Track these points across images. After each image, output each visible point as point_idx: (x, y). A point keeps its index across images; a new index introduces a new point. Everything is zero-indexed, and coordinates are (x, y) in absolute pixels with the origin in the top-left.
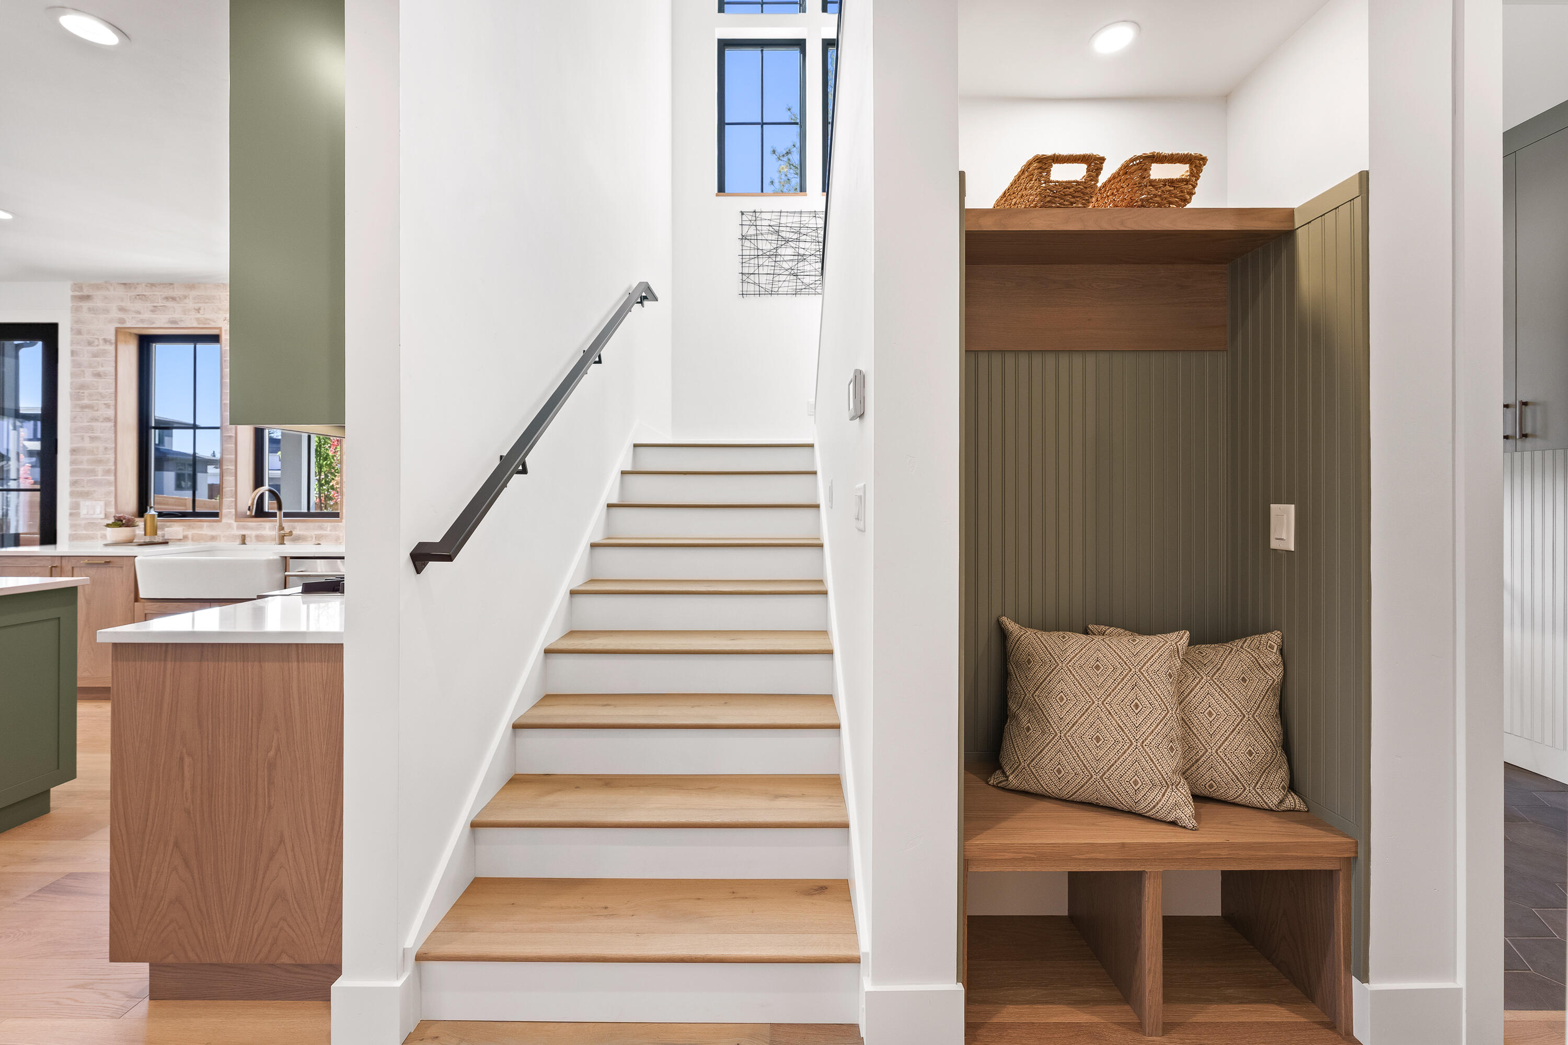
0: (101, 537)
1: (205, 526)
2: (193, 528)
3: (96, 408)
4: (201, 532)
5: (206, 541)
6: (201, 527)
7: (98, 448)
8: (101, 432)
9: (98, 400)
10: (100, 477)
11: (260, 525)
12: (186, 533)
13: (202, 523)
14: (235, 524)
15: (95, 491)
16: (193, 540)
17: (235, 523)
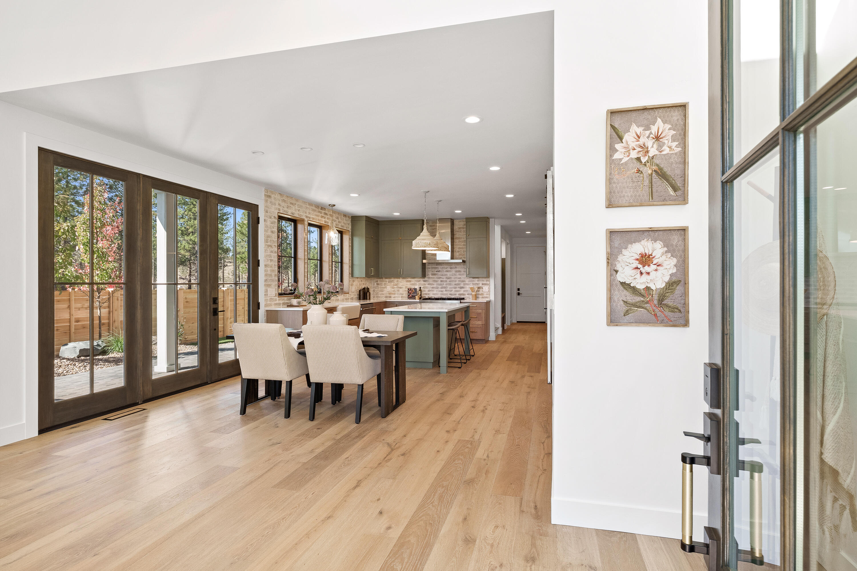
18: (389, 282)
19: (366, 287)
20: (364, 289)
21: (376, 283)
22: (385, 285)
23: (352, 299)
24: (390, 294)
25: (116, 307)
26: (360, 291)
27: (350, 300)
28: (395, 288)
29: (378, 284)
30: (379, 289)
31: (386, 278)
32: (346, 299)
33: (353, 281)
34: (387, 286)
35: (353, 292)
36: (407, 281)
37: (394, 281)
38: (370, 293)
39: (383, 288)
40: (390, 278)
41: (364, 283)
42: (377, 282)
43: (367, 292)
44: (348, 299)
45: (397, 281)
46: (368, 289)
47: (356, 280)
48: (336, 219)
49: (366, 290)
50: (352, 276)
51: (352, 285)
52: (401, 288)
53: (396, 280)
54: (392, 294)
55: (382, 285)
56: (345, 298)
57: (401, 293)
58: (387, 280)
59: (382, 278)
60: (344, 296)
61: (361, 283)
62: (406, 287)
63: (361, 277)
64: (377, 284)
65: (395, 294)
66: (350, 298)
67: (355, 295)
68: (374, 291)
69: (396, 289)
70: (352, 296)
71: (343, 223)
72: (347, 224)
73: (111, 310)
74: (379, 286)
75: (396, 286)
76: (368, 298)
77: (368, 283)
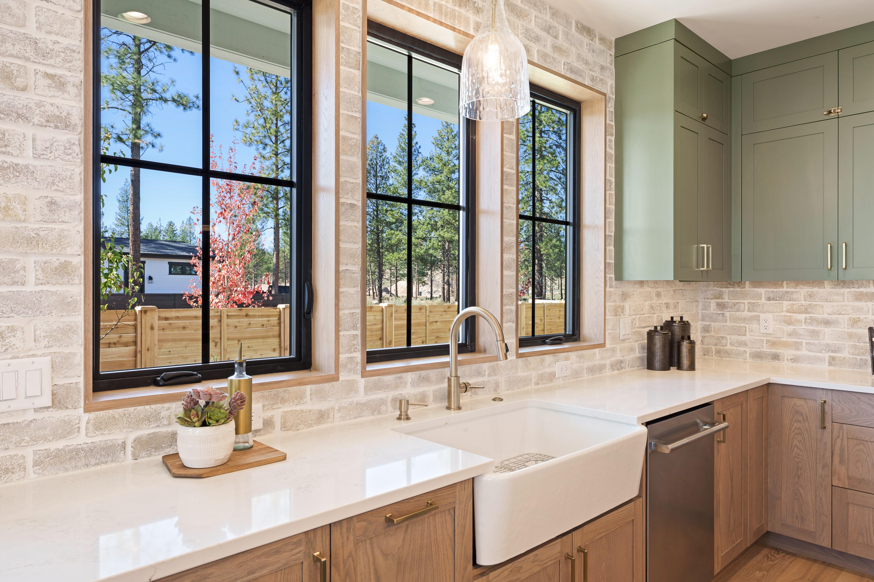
0: (36, 464)
1: (308, 393)
2: (283, 401)
3: (20, 82)
4: (298, 408)
5: (311, 425)
6: (300, 397)
7: (24, 200)
8: (37, 156)
9: (27, 59)
10: (30, 287)
11: (400, 378)
12: (269, 414)
13: (303, 387)
14: (362, 382)
15: (12, 329)
16: (284, 427)
17: (363, 380)
18: (769, 299)
19: (677, 319)
20: (669, 324)
21: (713, 303)
22: (752, 307)
23: (618, 365)
24: (773, 344)
25: (148, 343)
26: (651, 335)
27: (608, 372)
28: (798, 321)
29: (721, 306)
30: (729, 324)
31: (757, 283)
32: (591, 370)
33: (625, 296)
34: (762, 316)
35: (624, 340)
36: (859, 297)
37: (795, 296)
38: (692, 343)
39: (744, 320)
40: (776, 282)
41: (671, 301)
42: (720, 296)
43: (683, 338)
44: (601, 368)
45: (811, 296)
46: (685, 326)
47: (638, 290)
48: (543, 34)
49: (676, 328)
50: (619, 276)
51: (618, 311)
52: (827, 323)
53: (803, 291)
54: (786, 345)
55: (738, 310)
56: (586, 365)
57: (828, 345)
58: (762, 291)
59: (740, 283)
60: (582, 357)
61: (655, 301)
62: (855, 322)
63: (656, 282)
64: (718, 304)
65: (797, 346)
66: (608, 362)
67: (632, 350)
68: (706, 329)
69: (802, 328)
70: (618, 356)
71: (579, 57)
72: (598, 69)
73: (139, 349)
74: (727, 314)
75: (802, 317)
76: (685, 362)
77: (682, 304)
